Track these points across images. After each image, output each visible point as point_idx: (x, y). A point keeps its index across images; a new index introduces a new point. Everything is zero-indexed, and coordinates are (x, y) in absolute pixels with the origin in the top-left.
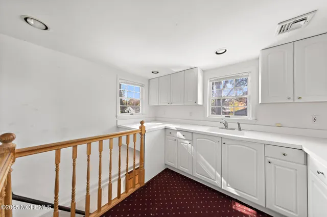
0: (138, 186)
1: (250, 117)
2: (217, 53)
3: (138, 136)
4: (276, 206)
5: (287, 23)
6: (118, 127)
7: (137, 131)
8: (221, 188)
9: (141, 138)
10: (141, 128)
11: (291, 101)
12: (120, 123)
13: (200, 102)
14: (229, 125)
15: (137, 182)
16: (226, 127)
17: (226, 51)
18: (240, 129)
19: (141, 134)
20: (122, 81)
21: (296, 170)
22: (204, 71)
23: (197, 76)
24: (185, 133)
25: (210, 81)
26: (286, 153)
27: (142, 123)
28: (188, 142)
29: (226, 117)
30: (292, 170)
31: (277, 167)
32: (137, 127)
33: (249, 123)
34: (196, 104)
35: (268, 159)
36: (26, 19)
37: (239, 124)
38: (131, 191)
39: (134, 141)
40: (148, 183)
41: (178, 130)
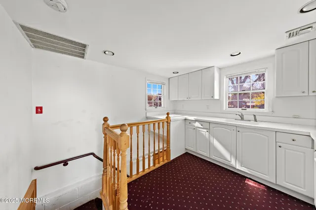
0: (166, 161)
1: (266, 109)
2: (232, 55)
3: (165, 124)
4: (286, 183)
5: (295, 31)
6: (147, 118)
7: (164, 120)
8: (236, 169)
9: (168, 126)
10: (167, 118)
11: (306, 94)
12: (149, 115)
13: (216, 97)
14: (245, 117)
15: (165, 159)
16: (242, 119)
17: (240, 53)
18: (256, 120)
19: (167, 122)
20: (150, 81)
21: (304, 153)
22: (220, 69)
23: (214, 74)
24: (203, 123)
25: (227, 77)
26: (295, 139)
27: (168, 114)
28: (205, 130)
29: (242, 109)
30: (301, 153)
31: (287, 150)
32: (164, 117)
33: (265, 115)
34: (212, 98)
35: (279, 144)
36: (105, 52)
37: (254, 116)
38: (157, 166)
39: (159, 128)
40: (174, 160)
41: (196, 121)
